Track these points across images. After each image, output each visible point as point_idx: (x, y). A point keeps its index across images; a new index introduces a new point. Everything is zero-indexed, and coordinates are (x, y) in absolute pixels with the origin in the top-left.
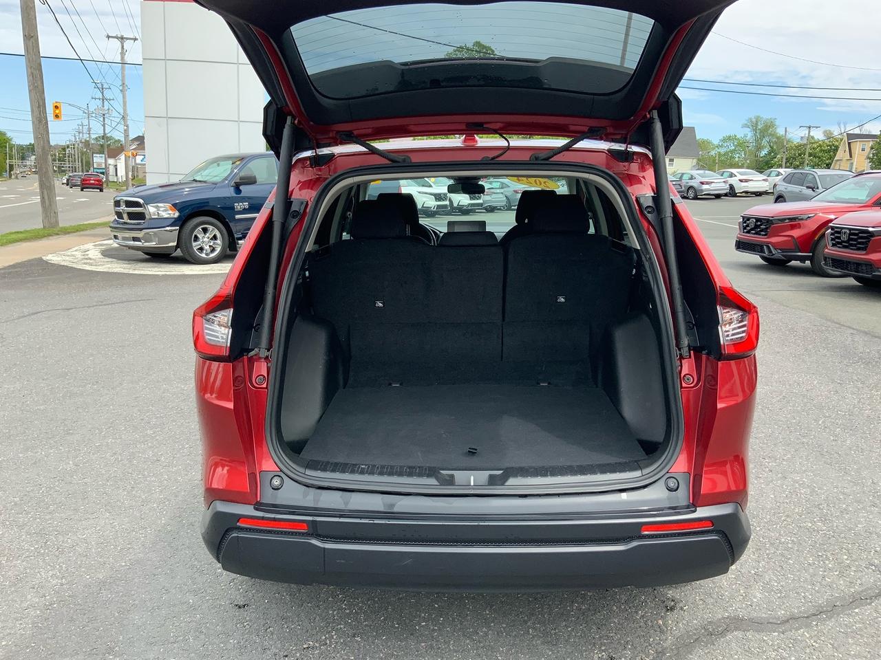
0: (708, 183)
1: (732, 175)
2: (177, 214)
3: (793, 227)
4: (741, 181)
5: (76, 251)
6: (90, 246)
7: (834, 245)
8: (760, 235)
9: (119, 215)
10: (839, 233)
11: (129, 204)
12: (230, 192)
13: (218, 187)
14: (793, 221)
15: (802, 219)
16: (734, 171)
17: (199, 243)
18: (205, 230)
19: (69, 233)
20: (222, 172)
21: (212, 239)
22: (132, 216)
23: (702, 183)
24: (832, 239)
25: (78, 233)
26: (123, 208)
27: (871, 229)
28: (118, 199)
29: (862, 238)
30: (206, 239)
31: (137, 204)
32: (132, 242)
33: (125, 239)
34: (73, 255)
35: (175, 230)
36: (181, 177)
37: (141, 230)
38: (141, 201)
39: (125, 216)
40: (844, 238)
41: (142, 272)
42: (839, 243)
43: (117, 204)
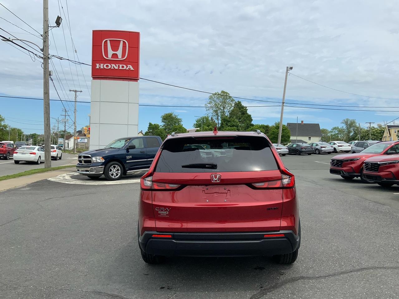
0: (324, 147)
1: (334, 144)
2: (104, 161)
3: (352, 163)
4: (339, 146)
5: (60, 176)
6: (65, 175)
7: (366, 170)
8: (339, 167)
9: (80, 161)
10: (368, 165)
11: (85, 157)
12: (124, 152)
13: (121, 150)
14: (352, 161)
15: (355, 160)
16: (336, 142)
17: (112, 172)
18: (114, 167)
19: (55, 170)
20: (121, 144)
21: (117, 170)
22: (85, 162)
23: (322, 147)
24: (366, 167)
25: (59, 170)
26: (82, 158)
27: (379, 163)
28: (80, 155)
29: (376, 166)
30: (114, 171)
31: (88, 157)
32: (85, 172)
33: (82, 171)
34: (59, 178)
35: (103, 167)
36: (105, 147)
37: (89, 167)
38: (90, 156)
39: (83, 162)
40: (370, 166)
41: (89, 184)
42: (368, 169)
43: (80, 157)
